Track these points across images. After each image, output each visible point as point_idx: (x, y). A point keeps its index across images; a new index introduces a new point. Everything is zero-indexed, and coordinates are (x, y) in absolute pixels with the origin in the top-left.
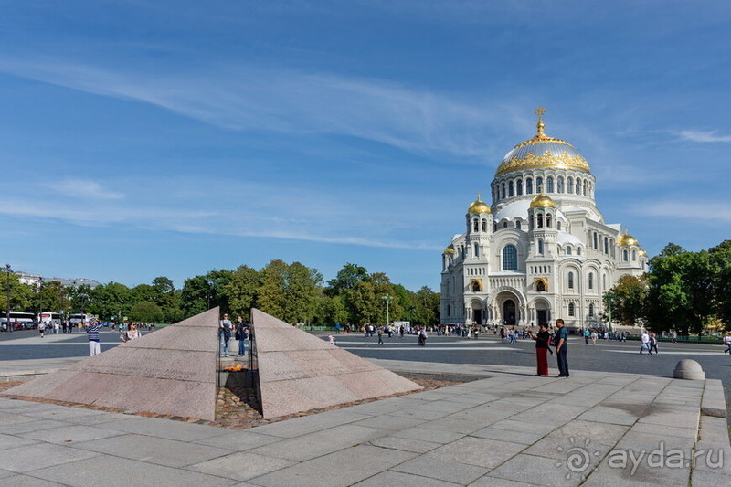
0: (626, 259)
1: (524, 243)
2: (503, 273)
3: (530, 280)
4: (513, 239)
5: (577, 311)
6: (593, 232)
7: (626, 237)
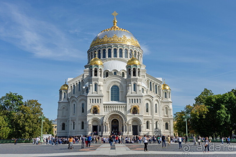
0: (166, 97)
1: (124, 85)
2: (111, 102)
3: (129, 107)
4: (118, 82)
5: (150, 126)
6: (149, 81)
7: (165, 85)
